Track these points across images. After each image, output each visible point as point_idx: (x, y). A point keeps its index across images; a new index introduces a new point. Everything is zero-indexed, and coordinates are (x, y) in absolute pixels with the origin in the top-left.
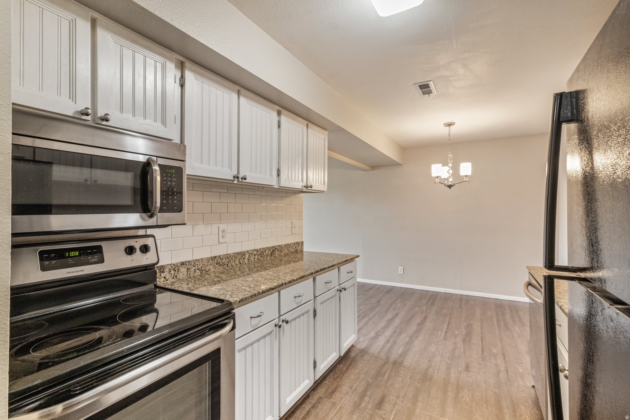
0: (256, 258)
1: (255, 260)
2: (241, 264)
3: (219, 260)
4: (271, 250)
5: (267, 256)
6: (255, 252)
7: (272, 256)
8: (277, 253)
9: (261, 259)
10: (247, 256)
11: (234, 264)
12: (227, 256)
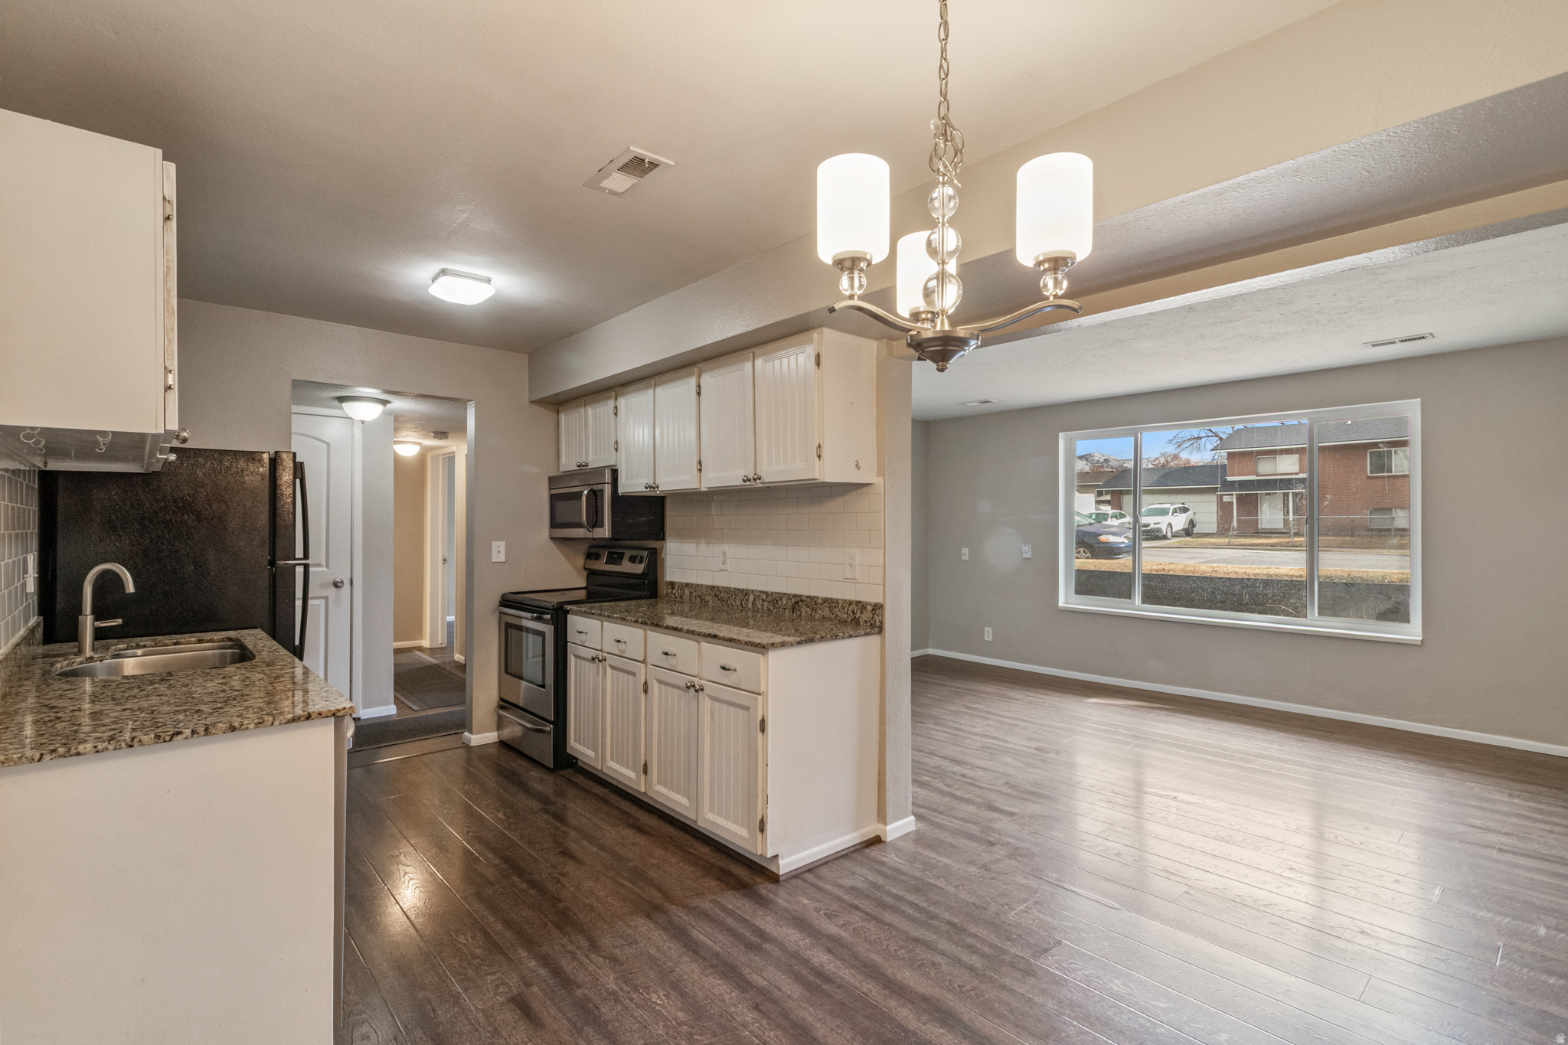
0: (765, 606)
1: (763, 609)
2: (742, 606)
3: (718, 593)
4: (793, 601)
5: (785, 609)
6: (764, 596)
7: (793, 612)
8: (805, 610)
9: (774, 611)
10: (751, 598)
11: (734, 603)
12: (727, 590)
